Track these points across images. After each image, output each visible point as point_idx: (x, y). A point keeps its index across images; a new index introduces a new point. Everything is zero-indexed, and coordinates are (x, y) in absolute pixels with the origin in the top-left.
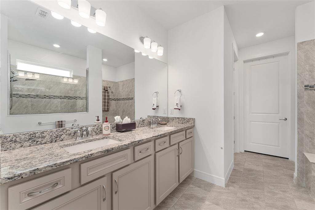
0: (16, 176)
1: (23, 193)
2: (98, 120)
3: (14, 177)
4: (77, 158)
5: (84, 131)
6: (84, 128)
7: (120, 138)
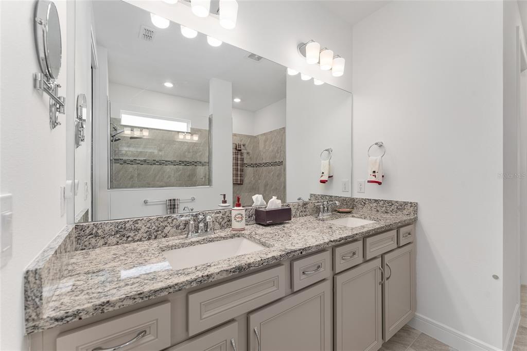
0: (69, 314)
1: (82, 349)
2: (225, 202)
3: (67, 317)
4: (182, 284)
5: (201, 221)
6: (201, 217)
7: (263, 240)
